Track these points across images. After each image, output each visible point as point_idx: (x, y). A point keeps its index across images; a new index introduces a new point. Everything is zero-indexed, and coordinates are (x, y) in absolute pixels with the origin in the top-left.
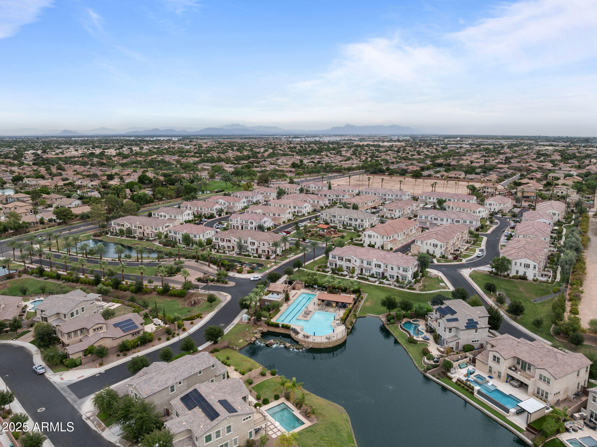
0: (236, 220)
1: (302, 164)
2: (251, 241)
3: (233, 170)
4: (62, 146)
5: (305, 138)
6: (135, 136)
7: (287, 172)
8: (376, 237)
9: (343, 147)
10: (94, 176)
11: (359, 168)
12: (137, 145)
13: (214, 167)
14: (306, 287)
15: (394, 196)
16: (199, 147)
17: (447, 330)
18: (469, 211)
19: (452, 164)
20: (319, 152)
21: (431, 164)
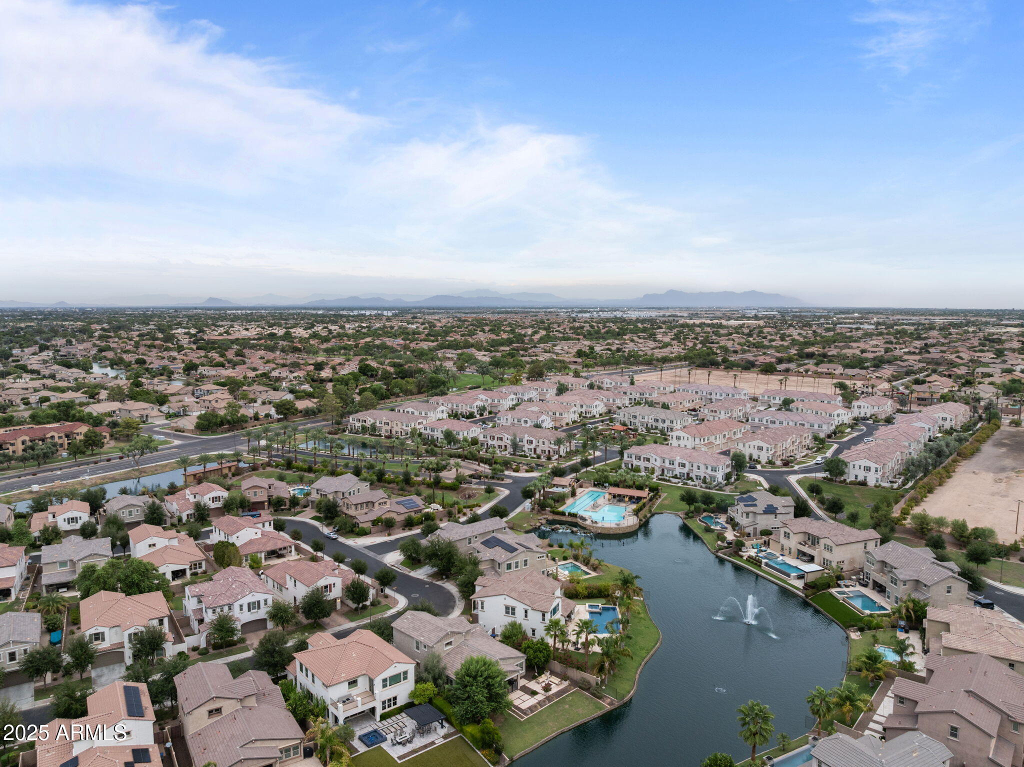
0: (505, 418)
1: (592, 352)
2: (529, 438)
3: (488, 359)
4: (221, 323)
5: (598, 312)
6: (323, 309)
7: (570, 363)
8: (686, 438)
9: (660, 328)
10: (295, 366)
11: (679, 358)
12: (334, 322)
13: (461, 355)
14: (595, 485)
15: (724, 395)
16: (430, 327)
17: (744, 515)
18: (824, 414)
19: (830, 354)
20: (619, 335)
21: (795, 355)
